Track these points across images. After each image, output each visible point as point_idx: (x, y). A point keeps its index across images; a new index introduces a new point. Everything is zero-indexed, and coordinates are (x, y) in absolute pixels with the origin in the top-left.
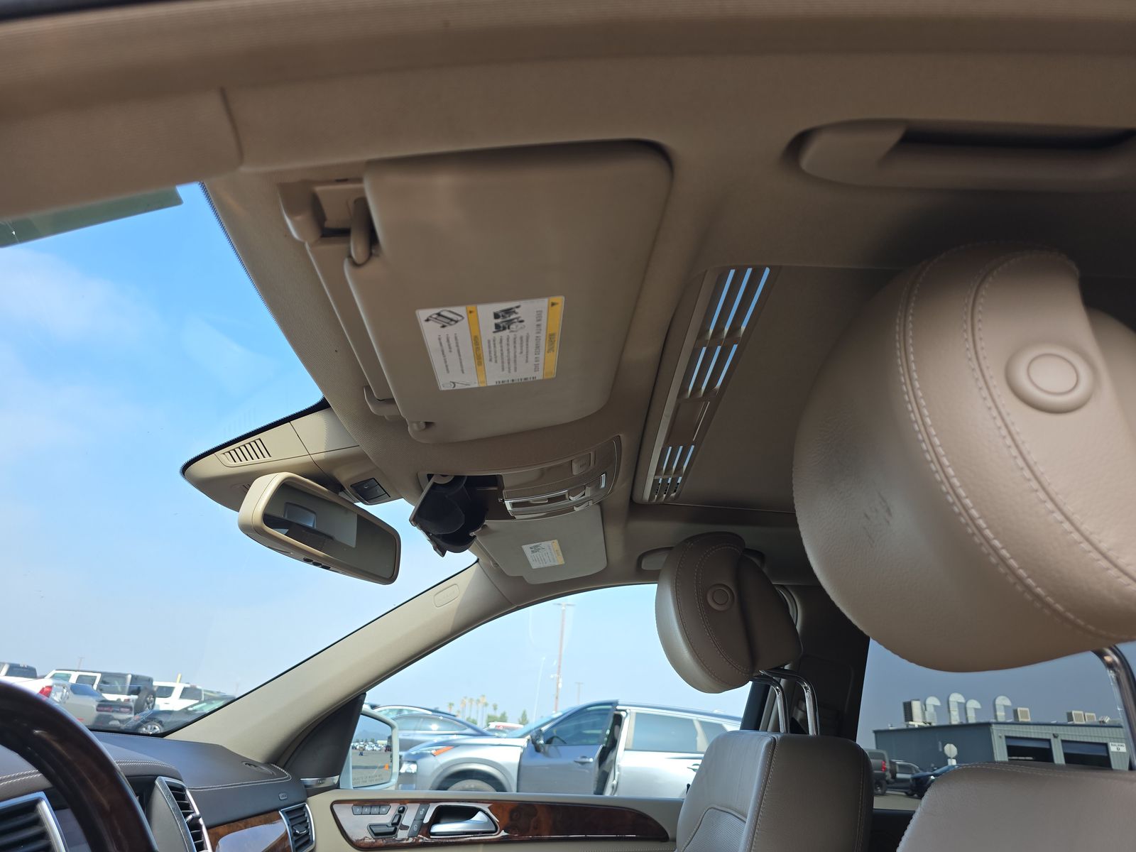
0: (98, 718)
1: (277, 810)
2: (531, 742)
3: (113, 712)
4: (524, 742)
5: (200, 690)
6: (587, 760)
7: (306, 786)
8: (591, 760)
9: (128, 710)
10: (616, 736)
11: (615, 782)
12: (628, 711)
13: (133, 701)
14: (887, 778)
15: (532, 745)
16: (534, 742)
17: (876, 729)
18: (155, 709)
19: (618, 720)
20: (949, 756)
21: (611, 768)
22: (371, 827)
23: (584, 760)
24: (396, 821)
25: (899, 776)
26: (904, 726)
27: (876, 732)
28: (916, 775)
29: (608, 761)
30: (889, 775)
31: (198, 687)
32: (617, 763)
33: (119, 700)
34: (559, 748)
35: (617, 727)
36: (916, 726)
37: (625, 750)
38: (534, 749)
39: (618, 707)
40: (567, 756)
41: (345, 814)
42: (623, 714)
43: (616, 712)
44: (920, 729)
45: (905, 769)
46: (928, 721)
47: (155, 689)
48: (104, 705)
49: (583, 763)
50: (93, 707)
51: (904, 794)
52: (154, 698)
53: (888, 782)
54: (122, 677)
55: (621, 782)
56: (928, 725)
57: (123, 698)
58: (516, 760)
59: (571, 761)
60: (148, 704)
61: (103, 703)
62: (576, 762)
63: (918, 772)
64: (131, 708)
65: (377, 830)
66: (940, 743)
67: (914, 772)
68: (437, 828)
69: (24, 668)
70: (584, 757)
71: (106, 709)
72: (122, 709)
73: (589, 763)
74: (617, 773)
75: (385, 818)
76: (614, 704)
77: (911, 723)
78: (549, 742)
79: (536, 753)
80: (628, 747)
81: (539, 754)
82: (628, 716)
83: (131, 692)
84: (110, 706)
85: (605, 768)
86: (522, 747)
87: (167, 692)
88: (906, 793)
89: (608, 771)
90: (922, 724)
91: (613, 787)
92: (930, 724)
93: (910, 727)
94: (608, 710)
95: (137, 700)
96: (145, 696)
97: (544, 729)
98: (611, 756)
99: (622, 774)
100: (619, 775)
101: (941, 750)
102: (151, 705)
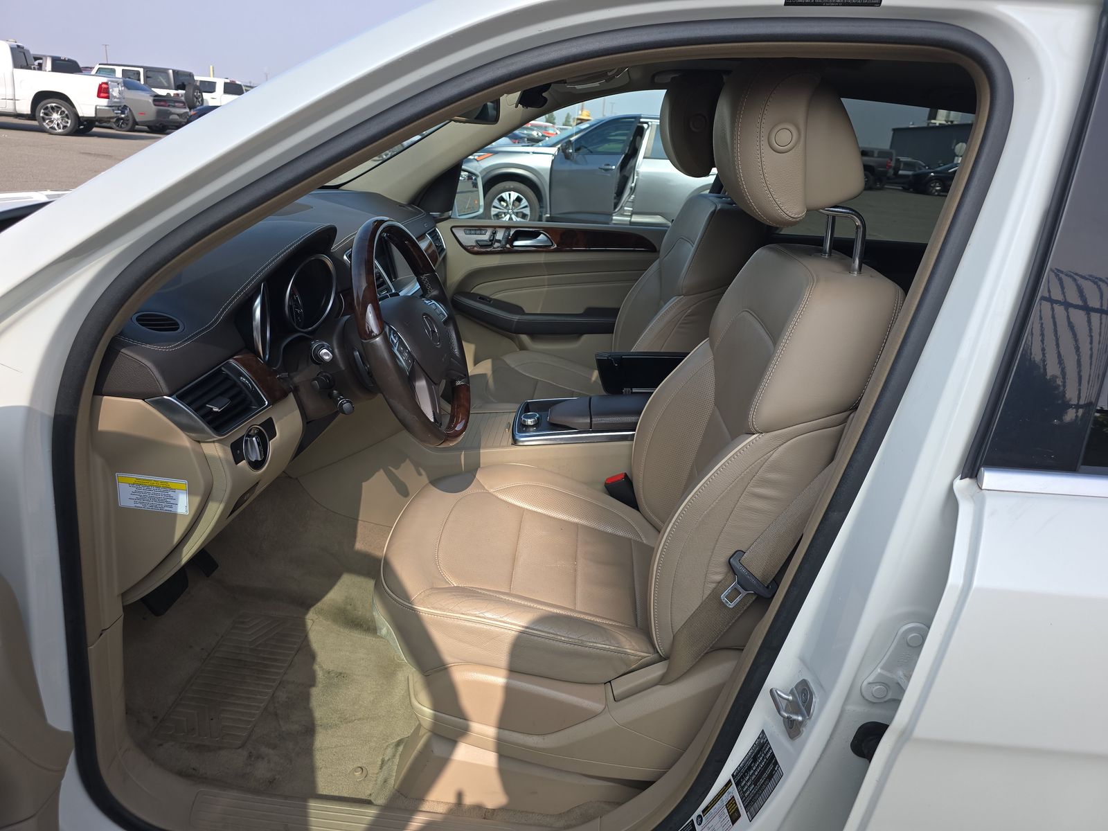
0: (159, 113)
1: (425, 234)
2: (561, 151)
3: (169, 106)
4: (554, 150)
5: (240, 86)
6: (610, 167)
7: (434, 217)
8: (614, 167)
9: (181, 105)
10: (637, 145)
11: (633, 185)
12: (650, 123)
13: (182, 95)
14: (888, 175)
15: (562, 154)
16: (563, 150)
17: (895, 127)
18: (205, 105)
19: (640, 132)
20: (957, 154)
21: (631, 174)
22: (477, 241)
23: (607, 167)
24: (492, 238)
25: (901, 172)
26: (925, 125)
27: (894, 130)
28: (918, 172)
29: (628, 167)
30: (891, 172)
31: (238, 82)
32: (637, 169)
33: (168, 95)
34: (587, 156)
35: (638, 138)
36: (937, 124)
37: (644, 158)
38: (564, 157)
39: (642, 120)
40: (593, 163)
41: (460, 234)
42: (646, 126)
43: (639, 125)
44: (941, 126)
45: (908, 166)
46: (951, 119)
47: (198, 84)
48: (158, 99)
49: (606, 170)
50: (148, 102)
51: (900, 188)
52: (201, 92)
53: (888, 178)
54: (164, 71)
55: (639, 184)
56: (949, 123)
57: (172, 92)
58: (549, 165)
59: (596, 167)
60: (197, 98)
61: (156, 98)
62: (600, 168)
63: (921, 169)
64: (183, 102)
65: (481, 243)
66: (955, 141)
67: (917, 169)
68: (517, 243)
69: (64, 60)
70: (608, 165)
71: (162, 103)
72: (176, 104)
73: (612, 169)
74: (636, 177)
75: (486, 237)
76: (637, 118)
77: (933, 121)
78: (577, 150)
79: (566, 160)
80: (647, 156)
81: (568, 161)
82: (650, 128)
83: (177, 88)
84: (164, 101)
85: (626, 173)
86: (553, 155)
87: (210, 87)
88: (903, 187)
89: (627, 175)
90: (944, 122)
91: (631, 188)
92: (952, 122)
93: (931, 125)
94: (632, 122)
95: (185, 94)
96: (192, 91)
97: (573, 139)
98: (631, 163)
99: (640, 177)
100: (637, 179)
101: (953, 148)
102: (200, 100)
